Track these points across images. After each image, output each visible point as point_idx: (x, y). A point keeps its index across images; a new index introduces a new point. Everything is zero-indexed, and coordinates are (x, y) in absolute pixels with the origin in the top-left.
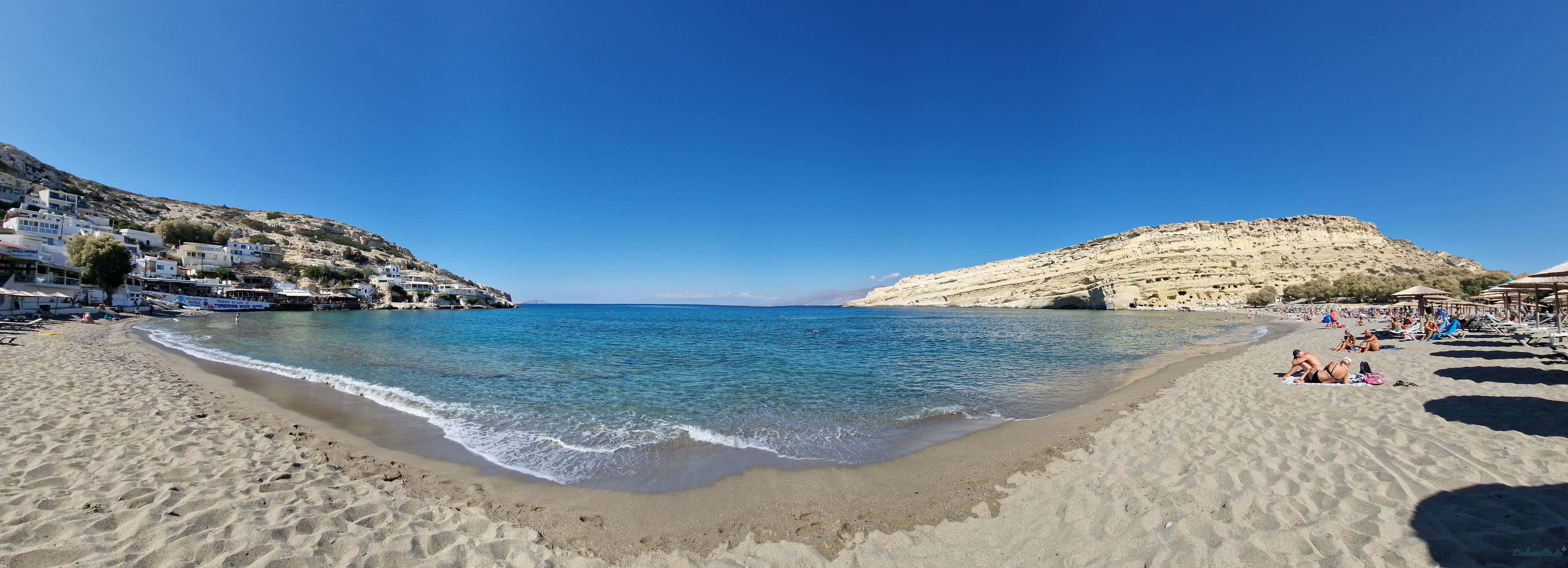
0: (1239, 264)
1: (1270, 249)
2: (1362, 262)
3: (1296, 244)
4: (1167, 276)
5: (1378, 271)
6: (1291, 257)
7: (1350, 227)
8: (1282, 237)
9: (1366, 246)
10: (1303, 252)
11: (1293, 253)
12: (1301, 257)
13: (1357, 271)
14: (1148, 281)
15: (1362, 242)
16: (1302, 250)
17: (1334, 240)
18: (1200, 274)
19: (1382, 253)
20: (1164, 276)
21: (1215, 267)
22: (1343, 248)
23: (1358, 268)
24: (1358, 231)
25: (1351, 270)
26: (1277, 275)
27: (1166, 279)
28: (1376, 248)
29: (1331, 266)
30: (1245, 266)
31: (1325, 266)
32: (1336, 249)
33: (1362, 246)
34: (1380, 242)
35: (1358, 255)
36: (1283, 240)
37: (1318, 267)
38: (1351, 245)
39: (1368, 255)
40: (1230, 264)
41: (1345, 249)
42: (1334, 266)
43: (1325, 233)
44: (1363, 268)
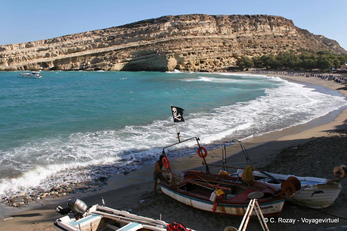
0: (227, 44)
1: (242, 35)
2: (287, 46)
3: (254, 32)
4: (194, 51)
5: (294, 51)
6: (253, 42)
7: (281, 23)
8: (248, 28)
9: (289, 35)
10: (259, 38)
11: (254, 39)
12: (258, 41)
13: (285, 51)
14: (184, 55)
15: (286, 32)
16: (257, 37)
17: (273, 31)
18: (209, 50)
19: (296, 39)
20: (192, 52)
21: (216, 46)
22: (278, 36)
23: (285, 49)
24: (285, 26)
25: (282, 50)
26: (247, 51)
27: (193, 53)
28: (293, 36)
29: (272, 48)
30: (230, 46)
31: (270, 47)
32: (275, 37)
33: (286, 36)
34: (294, 32)
35: (285, 41)
36: (248, 30)
37: (266, 48)
38: (281, 34)
39: (290, 41)
40: (223, 44)
41: (280, 37)
42: (274, 47)
43: (269, 27)
44: (288, 49)
